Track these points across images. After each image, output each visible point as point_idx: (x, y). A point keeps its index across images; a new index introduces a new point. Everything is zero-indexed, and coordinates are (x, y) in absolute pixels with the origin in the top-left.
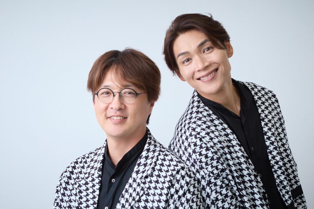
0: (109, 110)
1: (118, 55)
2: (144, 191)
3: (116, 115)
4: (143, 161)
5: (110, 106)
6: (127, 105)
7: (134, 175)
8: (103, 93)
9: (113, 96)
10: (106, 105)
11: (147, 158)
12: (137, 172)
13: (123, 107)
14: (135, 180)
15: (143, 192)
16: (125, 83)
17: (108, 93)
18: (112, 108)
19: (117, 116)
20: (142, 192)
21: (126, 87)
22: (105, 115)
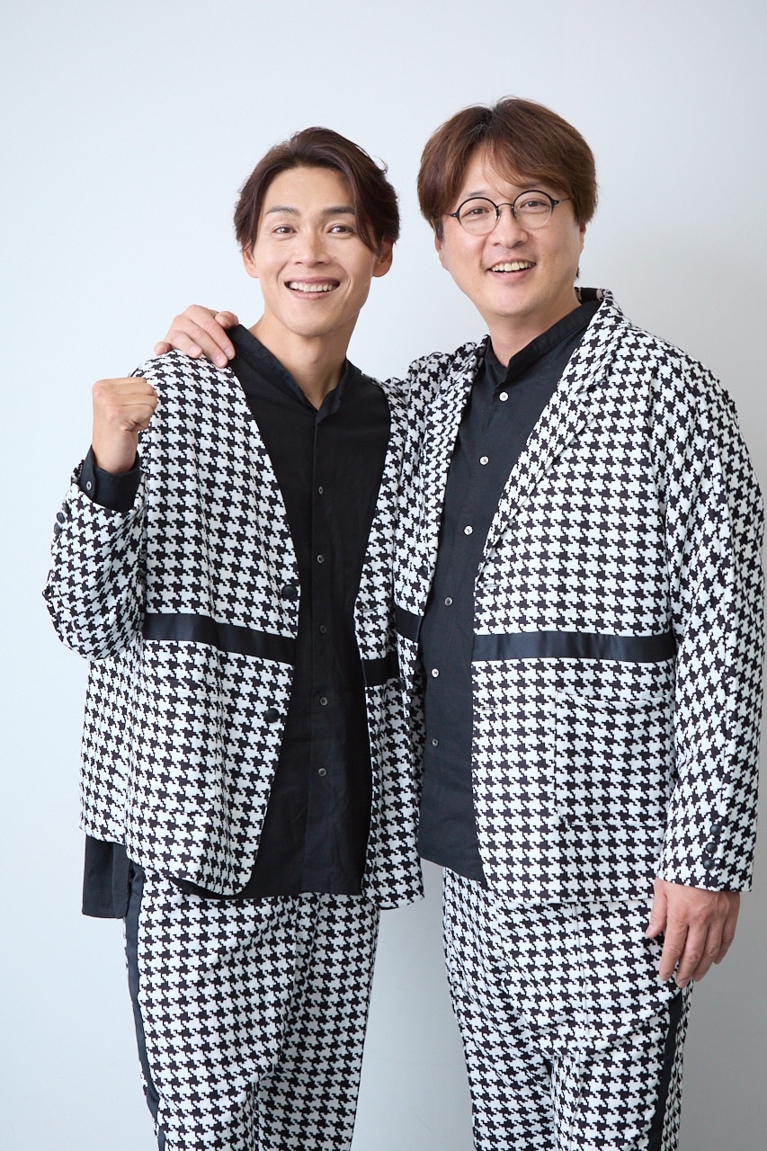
0: (489, 250)
1: (490, 118)
2: (586, 420)
3: (509, 258)
4: (584, 352)
5: (493, 239)
6: (534, 233)
7: (563, 385)
8: (469, 213)
9: (498, 215)
10: (481, 238)
11: (594, 343)
12: (571, 379)
13: (523, 237)
14: (564, 398)
15: (584, 422)
16: (523, 179)
17: (480, 211)
18: (496, 244)
19: (511, 262)
20: (582, 424)
21: (525, 188)
22: (481, 265)
